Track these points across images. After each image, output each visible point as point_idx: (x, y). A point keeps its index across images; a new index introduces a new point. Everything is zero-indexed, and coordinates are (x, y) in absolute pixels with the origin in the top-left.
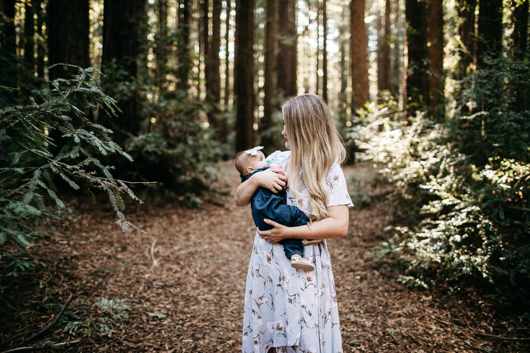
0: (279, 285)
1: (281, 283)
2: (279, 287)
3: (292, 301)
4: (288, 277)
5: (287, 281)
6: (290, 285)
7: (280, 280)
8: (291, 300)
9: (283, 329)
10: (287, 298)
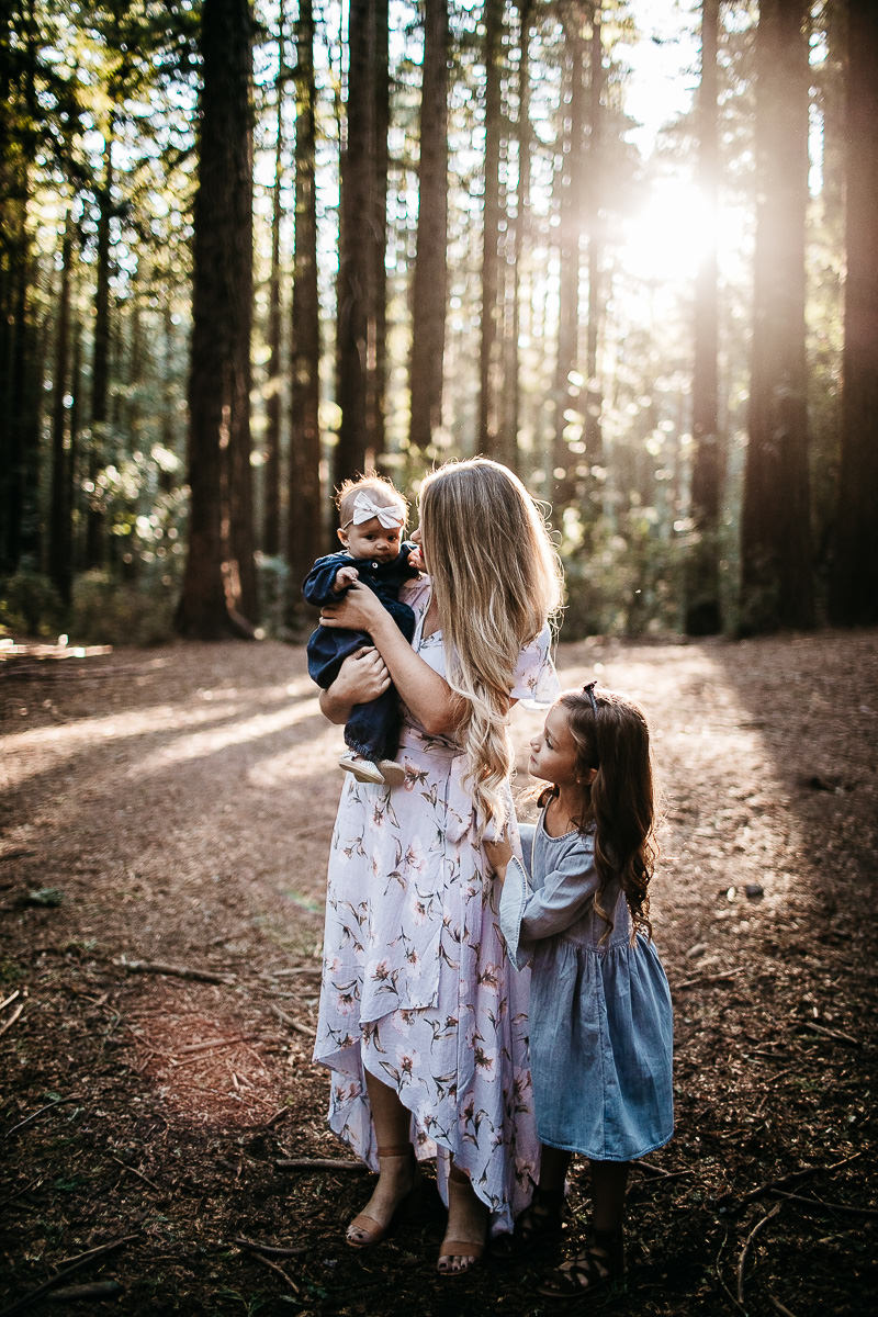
0: (394, 875)
1: (400, 869)
2: (394, 880)
3: (426, 909)
4: (420, 856)
5: (417, 864)
6: (423, 872)
7: (398, 863)
8: (423, 906)
9: (389, 976)
10: (413, 901)
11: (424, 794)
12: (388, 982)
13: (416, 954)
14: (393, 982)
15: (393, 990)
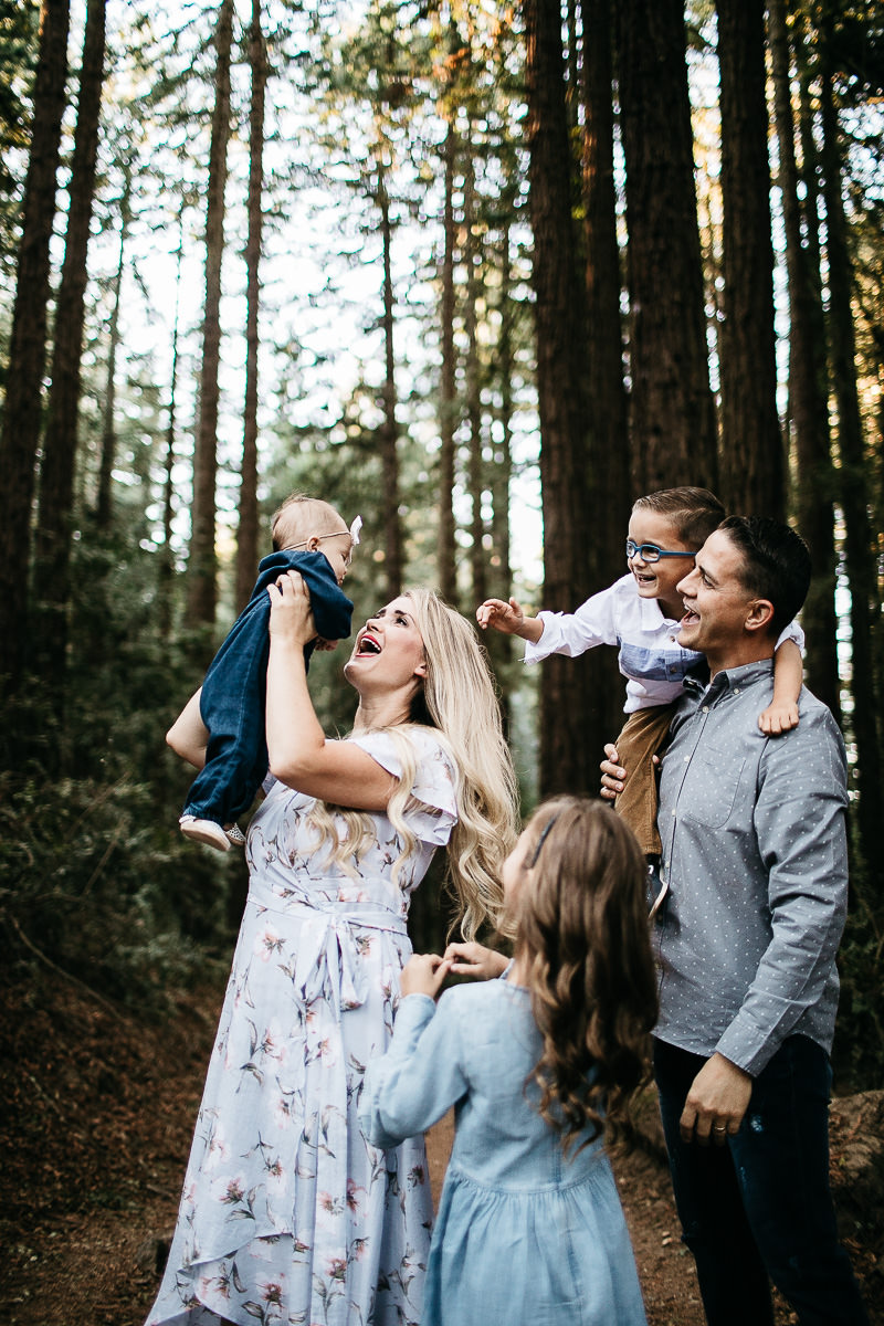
0: (248, 1067)
1: (256, 1060)
2: (249, 1073)
3: (290, 1107)
4: (281, 1042)
5: (276, 1052)
7: (253, 1051)
8: (287, 1105)
9: (244, 1198)
10: (274, 1097)
11: (282, 967)
12: (243, 1205)
13: (281, 1165)
14: (250, 1205)
15: (249, 1215)
